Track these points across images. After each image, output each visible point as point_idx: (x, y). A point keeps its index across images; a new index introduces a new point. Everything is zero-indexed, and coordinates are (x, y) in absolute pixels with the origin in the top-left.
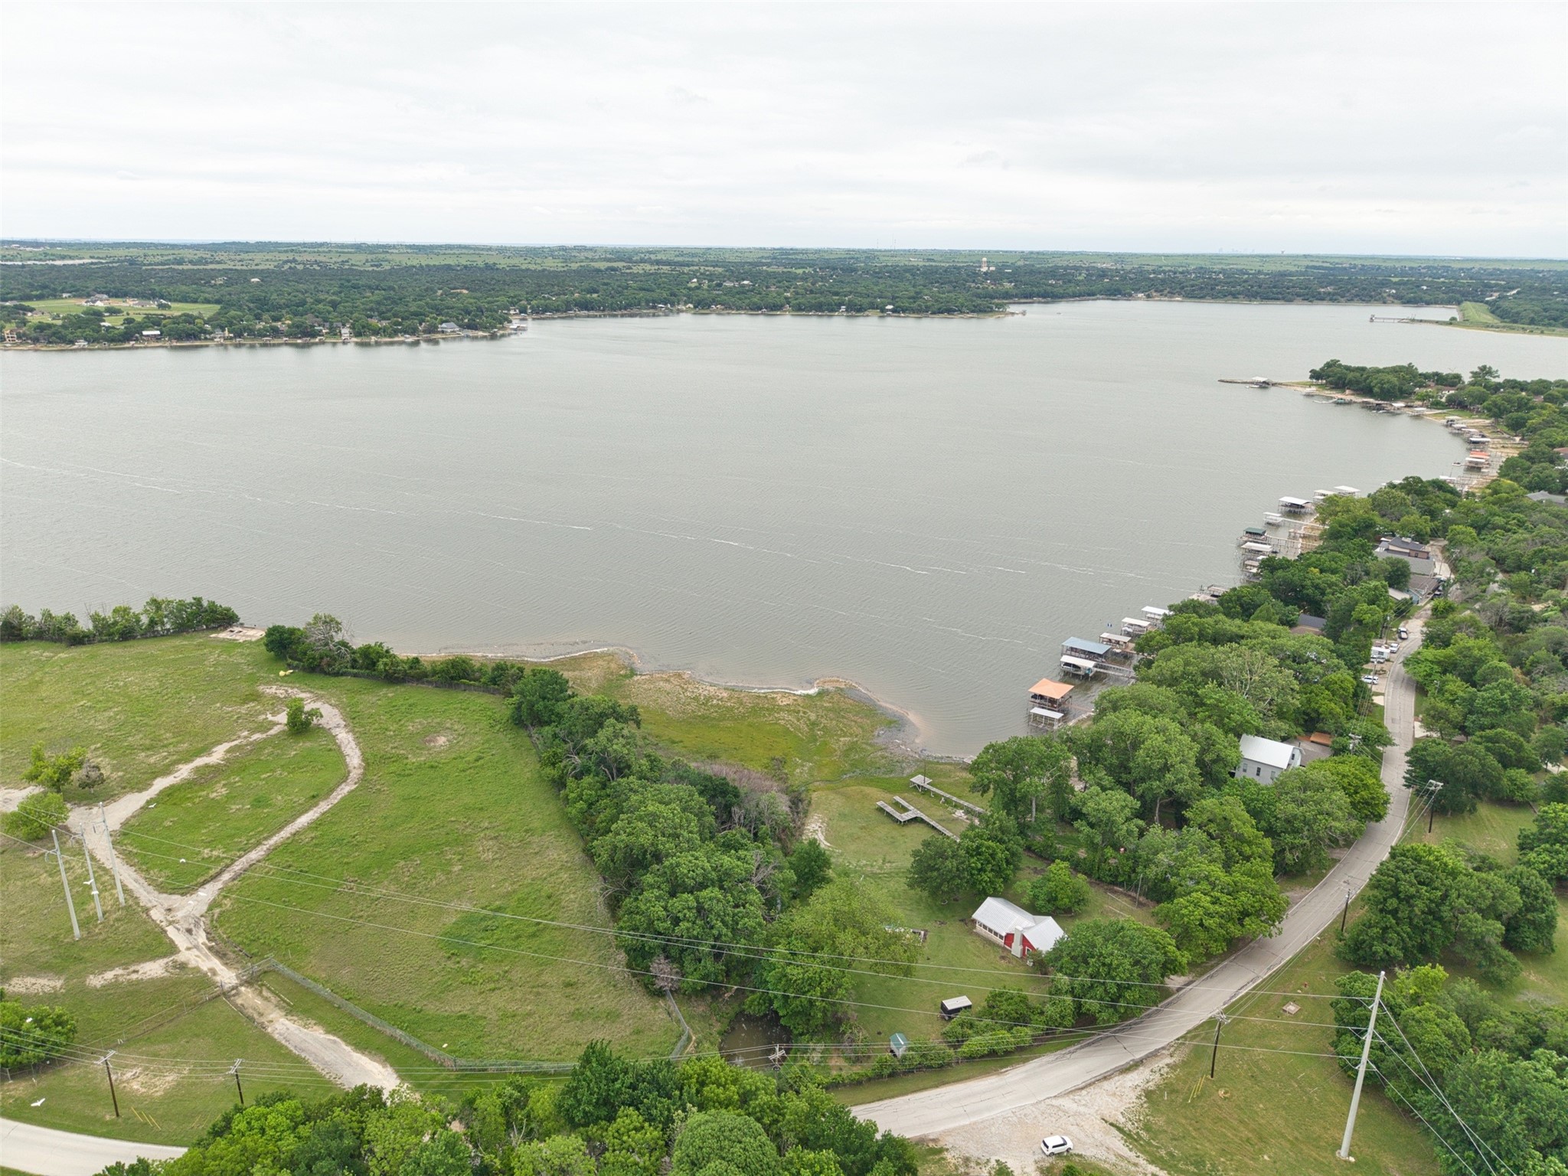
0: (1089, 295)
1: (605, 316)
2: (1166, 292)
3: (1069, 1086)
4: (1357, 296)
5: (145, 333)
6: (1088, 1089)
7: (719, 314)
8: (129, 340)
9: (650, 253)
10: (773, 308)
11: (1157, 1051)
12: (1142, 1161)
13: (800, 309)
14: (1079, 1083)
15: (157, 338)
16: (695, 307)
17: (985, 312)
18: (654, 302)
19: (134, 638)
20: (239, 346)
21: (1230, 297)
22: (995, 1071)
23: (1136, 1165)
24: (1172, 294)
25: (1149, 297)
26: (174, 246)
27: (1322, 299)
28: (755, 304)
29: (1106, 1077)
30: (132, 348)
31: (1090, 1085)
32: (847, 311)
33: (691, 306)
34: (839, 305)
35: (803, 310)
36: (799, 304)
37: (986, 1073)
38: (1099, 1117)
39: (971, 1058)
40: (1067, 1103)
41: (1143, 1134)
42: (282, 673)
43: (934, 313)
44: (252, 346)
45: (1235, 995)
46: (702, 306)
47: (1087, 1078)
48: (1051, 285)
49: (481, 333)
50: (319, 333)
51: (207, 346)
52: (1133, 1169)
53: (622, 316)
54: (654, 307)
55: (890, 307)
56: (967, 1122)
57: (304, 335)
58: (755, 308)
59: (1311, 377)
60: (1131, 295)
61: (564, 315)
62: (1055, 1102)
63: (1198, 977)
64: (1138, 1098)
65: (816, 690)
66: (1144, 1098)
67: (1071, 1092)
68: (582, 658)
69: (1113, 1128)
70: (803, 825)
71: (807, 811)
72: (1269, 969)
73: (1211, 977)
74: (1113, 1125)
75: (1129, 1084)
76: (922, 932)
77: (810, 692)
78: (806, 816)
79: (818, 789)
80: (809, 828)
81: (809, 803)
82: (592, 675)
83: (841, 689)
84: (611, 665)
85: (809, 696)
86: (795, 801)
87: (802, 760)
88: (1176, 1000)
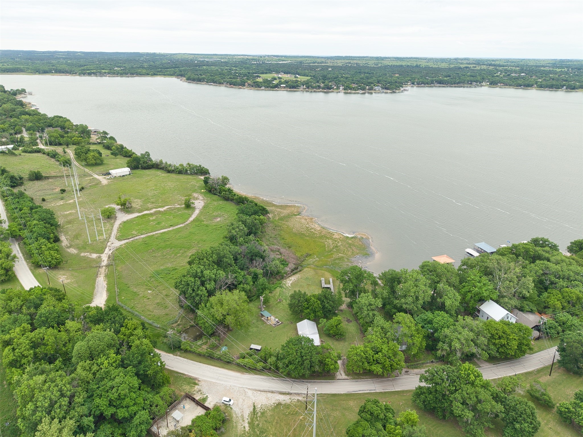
1: (447, 87)
3: (257, 388)
5: (281, 85)
6: (262, 392)
7: (500, 87)
8: (275, 88)
9: (493, 61)
10: (528, 86)
11: (301, 393)
12: (247, 421)
13: (541, 87)
14: (262, 389)
15: (284, 87)
18: (471, 81)
20: (307, 91)
22: (242, 372)
23: (243, 421)
28: (518, 84)
29: (272, 392)
30: (276, 90)
31: (265, 391)
32: (566, 89)
34: (563, 86)
35: (543, 87)
37: (238, 371)
38: (253, 402)
39: (238, 365)
40: (250, 393)
41: (259, 414)
42: (202, 191)
45: (357, 391)
46: (493, 84)
47: (266, 389)
49: (389, 91)
50: (333, 88)
51: (298, 91)
52: (241, 421)
53: (455, 87)
54: (471, 84)
56: (214, 381)
57: (328, 89)
58: (518, 86)
61: (430, 86)
62: (247, 390)
63: (352, 379)
64: (274, 404)
65: (353, 236)
66: (275, 404)
67: (256, 390)
68: (289, 206)
69: (253, 407)
70: (289, 277)
71: (296, 273)
72: (383, 390)
73: (356, 381)
74: (254, 406)
75: (277, 398)
76: (280, 323)
77: (350, 236)
78: (294, 274)
79: (310, 268)
80: (290, 278)
81: (300, 271)
82: (286, 212)
83: (363, 238)
84: (295, 210)
85: (348, 237)
86: (296, 268)
87: (317, 257)
88: (332, 382)
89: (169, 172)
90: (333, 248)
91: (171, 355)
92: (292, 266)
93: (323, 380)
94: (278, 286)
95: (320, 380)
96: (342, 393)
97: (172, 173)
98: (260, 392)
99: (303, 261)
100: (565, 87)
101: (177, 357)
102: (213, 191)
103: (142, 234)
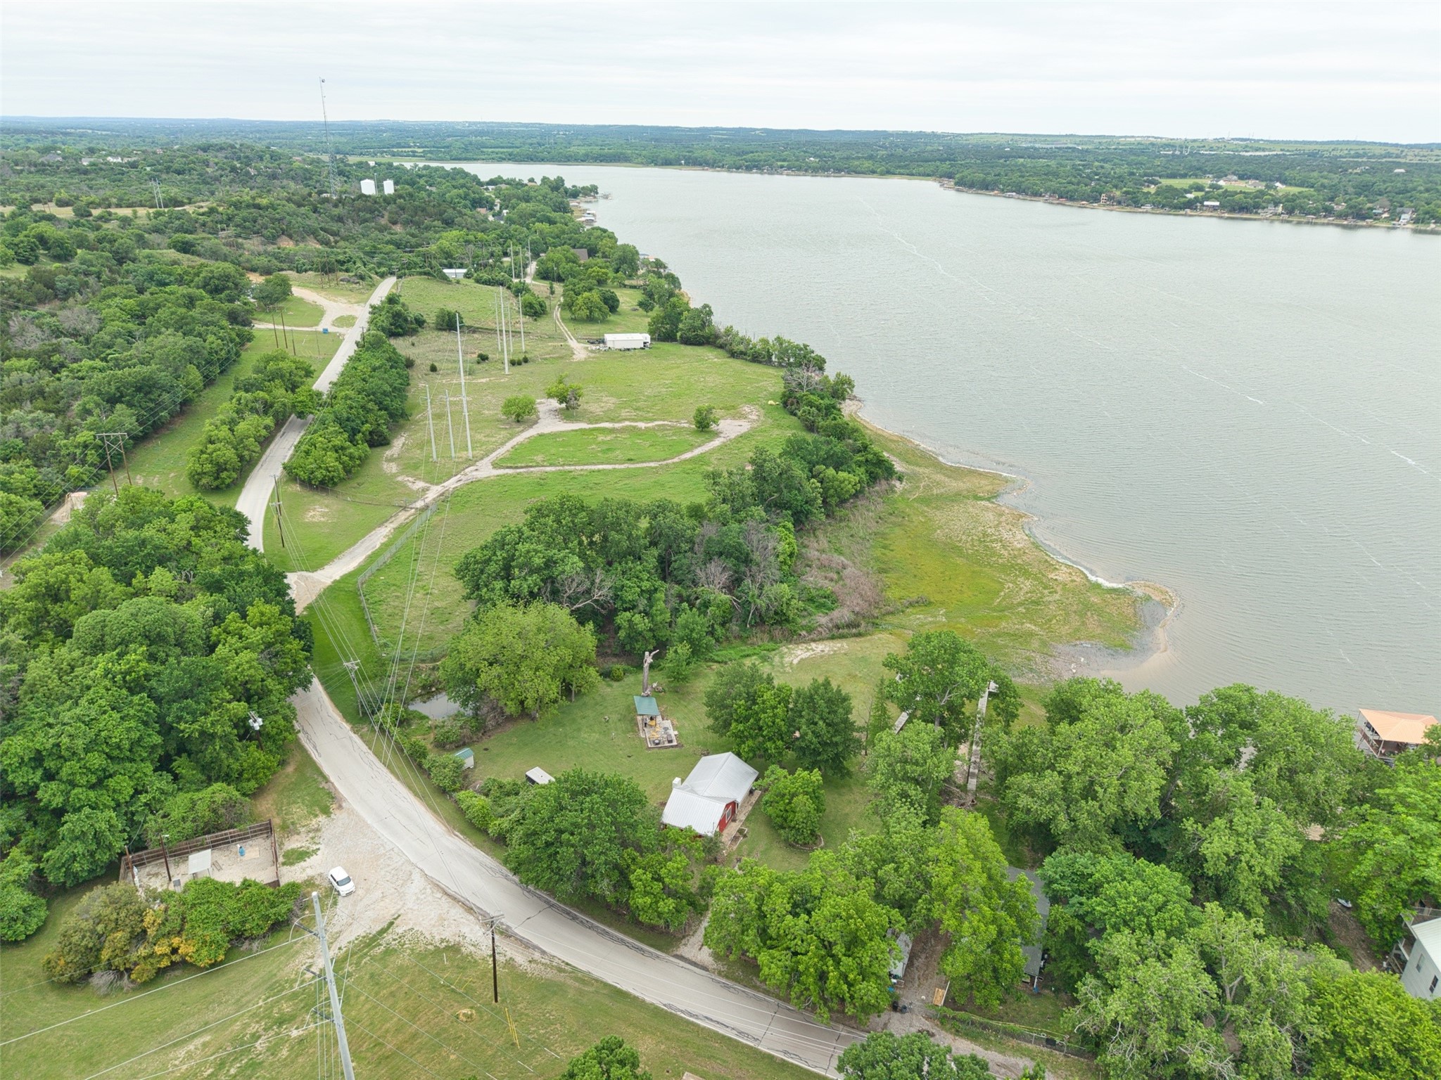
3: (444, 882)
5: (1206, 203)
6: (446, 897)
8: (1184, 209)
11: (535, 948)
14: (453, 888)
15: (1214, 208)
19: (760, 362)
20: (1283, 221)
22: (452, 828)
26: (1386, 144)
29: (470, 909)
30: (1185, 215)
31: (455, 899)
38: (401, 912)
39: (460, 807)
40: (416, 886)
41: (380, 950)
42: (771, 402)
44: (1299, 223)
45: (696, 1017)
47: (465, 894)
50: (1376, 217)
51: (1255, 220)
52: (320, 946)
56: (370, 820)
57: (1358, 216)
62: (416, 876)
63: (720, 973)
64: (442, 941)
65: (1120, 586)
66: (444, 944)
67: (437, 886)
68: (980, 474)
69: (385, 925)
70: (814, 641)
71: (842, 637)
72: (785, 1052)
73: (726, 987)
74: (391, 924)
75: (465, 930)
76: (675, 743)
77: (1107, 584)
78: (833, 638)
79: (899, 636)
80: (813, 645)
81: (859, 635)
82: (955, 485)
83: (1148, 599)
84: (985, 486)
85: (1098, 586)
86: (850, 625)
87: (945, 615)
88: (651, 955)
89: (733, 355)
90: (1020, 604)
91: (347, 727)
92: (842, 614)
93: (634, 937)
94: (754, 654)
95: (625, 933)
96: (648, 1000)
97: (737, 357)
98: (439, 895)
99: (889, 613)
101: (356, 738)
102: (792, 405)
103: (551, 465)
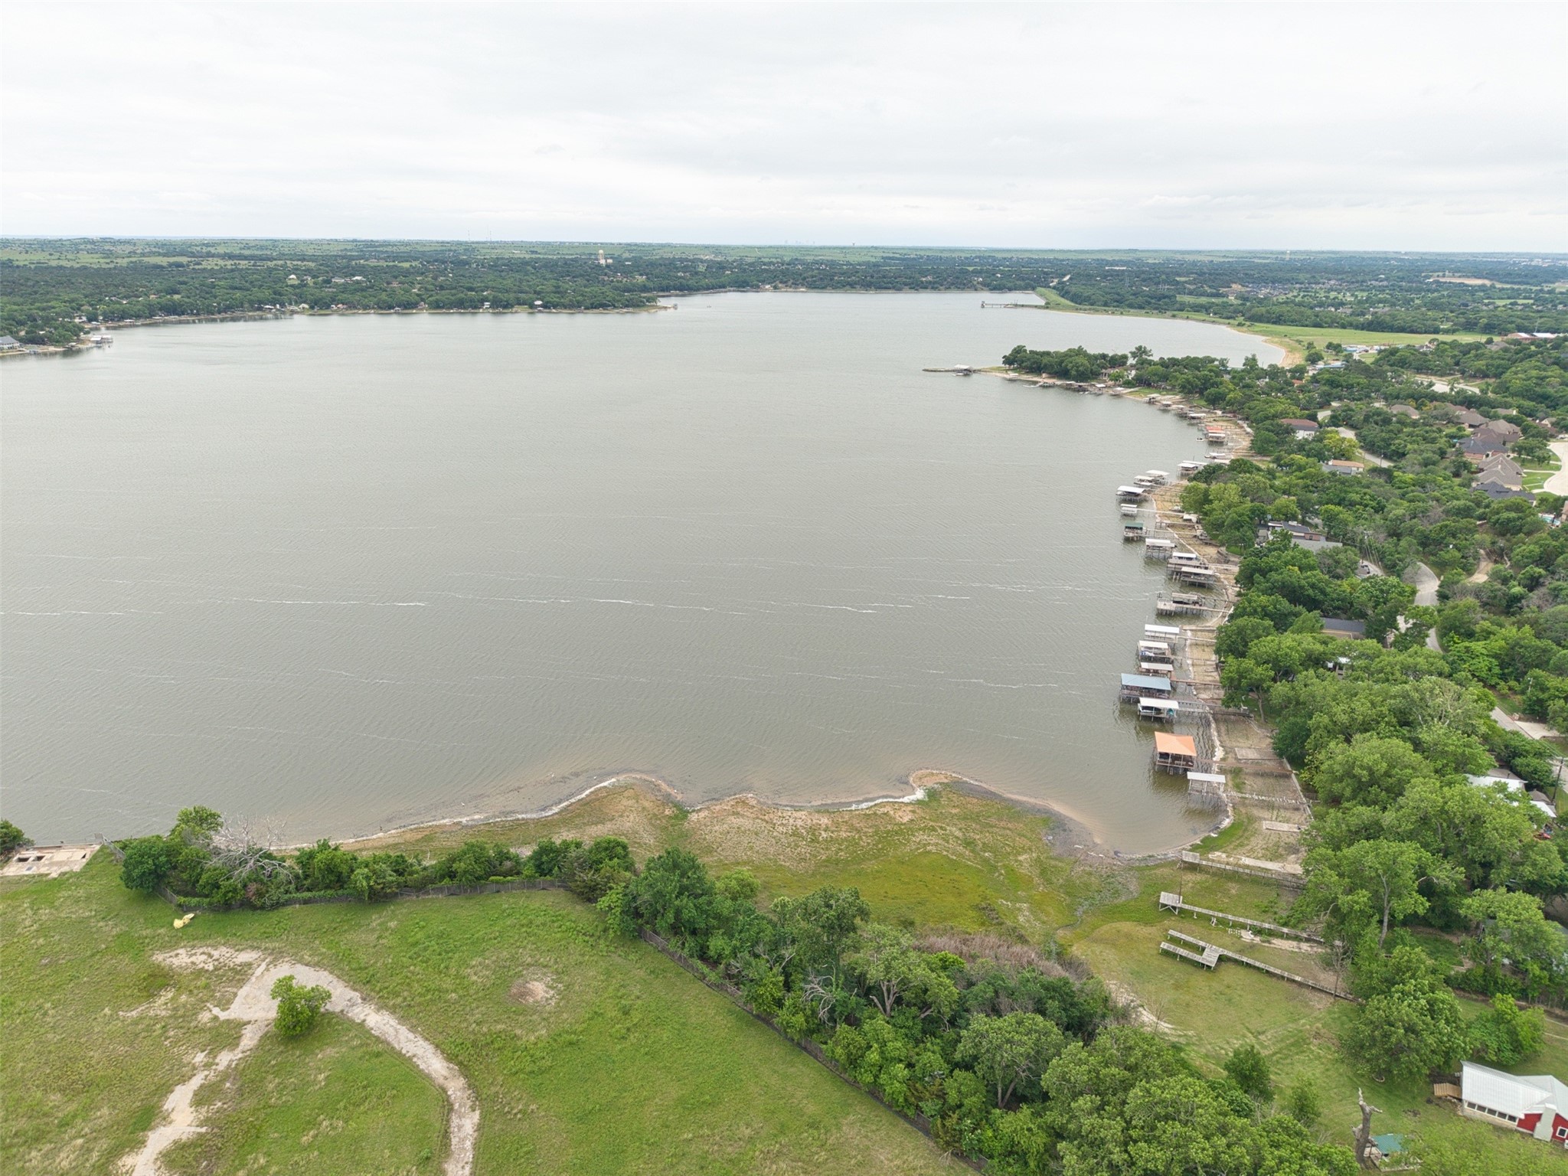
0: (720, 287)
1: (200, 321)
2: (790, 283)
4: (953, 284)
7: (343, 315)
10: (408, 306)
13: (439, 306)
16: (312, 308)
17: (638, 306)
18: (260, 302)
21: (848, 287)
24: (795, 285)
25: (775, 288)
27: (926, 288)
28: (384, 302)
32: (491, 307)
33: (306, 306)
34: (483, 301)
35: (442, 308)
36: (437, 301)
42: (177, 923)
43: (587, 308)
46: (320, 305)
48: (681, 277)
49: (52, 349)
53: (223, 320)
54: (260, 309)
55: (539, 303)
58: (385, 307)
59: (1004, 363)
60: (758, 287)
61: (148, 321)
100: (487, 304)
